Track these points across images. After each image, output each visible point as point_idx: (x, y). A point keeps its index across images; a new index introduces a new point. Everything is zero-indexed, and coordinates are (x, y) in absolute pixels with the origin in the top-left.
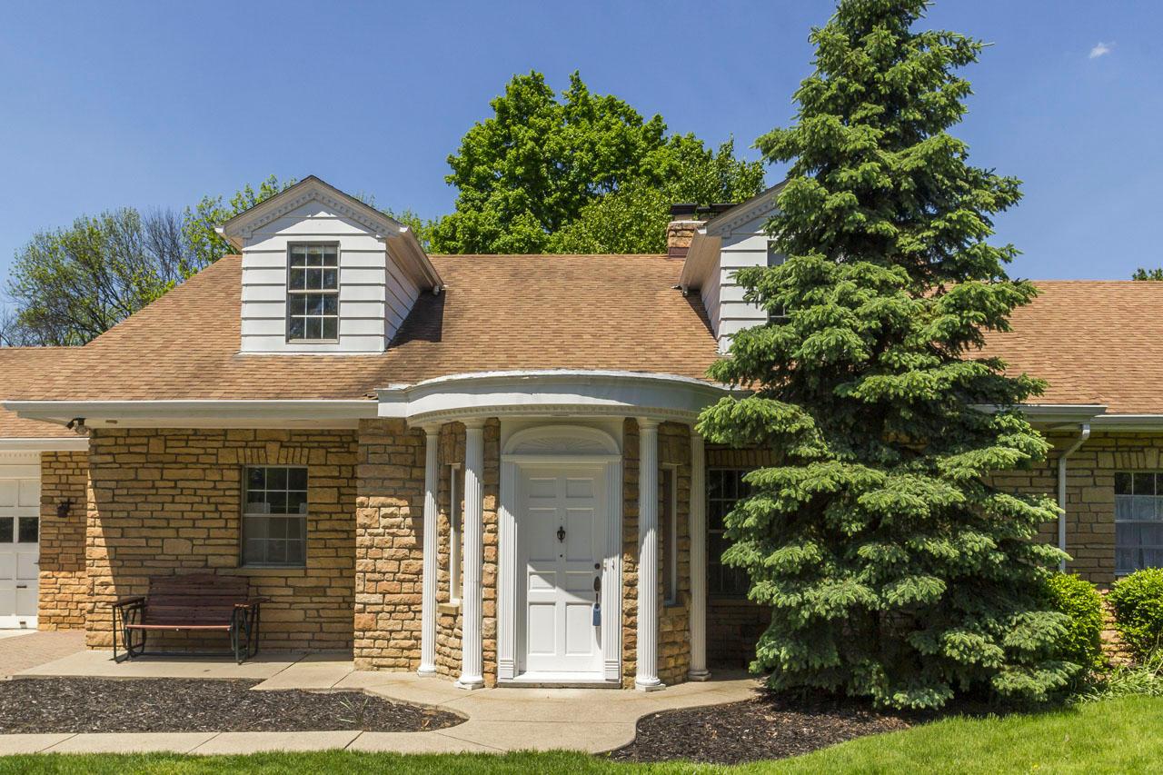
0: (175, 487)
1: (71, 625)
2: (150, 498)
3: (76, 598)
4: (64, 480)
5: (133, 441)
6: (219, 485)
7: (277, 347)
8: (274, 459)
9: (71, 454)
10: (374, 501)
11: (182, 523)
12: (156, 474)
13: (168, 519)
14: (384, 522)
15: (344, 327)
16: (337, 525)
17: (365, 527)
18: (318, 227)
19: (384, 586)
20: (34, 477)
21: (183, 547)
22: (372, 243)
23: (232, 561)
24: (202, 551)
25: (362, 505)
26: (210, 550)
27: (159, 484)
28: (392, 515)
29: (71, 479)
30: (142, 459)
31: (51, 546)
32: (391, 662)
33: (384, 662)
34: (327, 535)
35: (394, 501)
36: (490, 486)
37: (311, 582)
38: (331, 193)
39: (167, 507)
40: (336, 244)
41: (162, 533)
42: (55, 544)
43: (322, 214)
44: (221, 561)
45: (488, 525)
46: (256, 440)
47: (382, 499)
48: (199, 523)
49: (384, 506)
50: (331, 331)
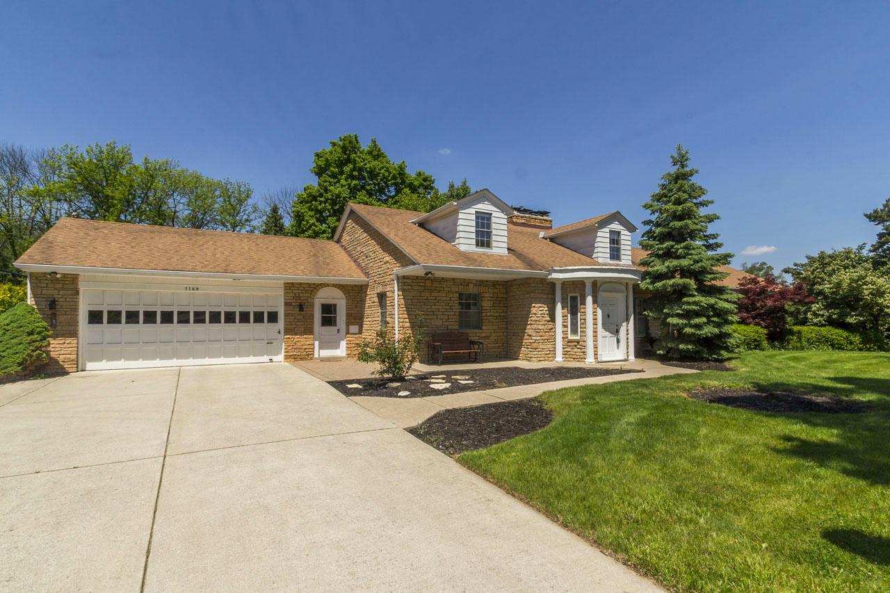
0: (435, 299)
1: (302, 359)
2: (426, 304)
3: (304, 347)
4: (297, 295)
5: (420, 281)
6: (452, 299)
7: (474, 249)
8: (472, 289)
9: (300, 284)
10: (538, 305)
11: (438, 313)
12: (428, 294)
13: (433, 312)
14: (540, 312)
15: (494, 244)
16: (493, 314)
17: (535, 314)
18: (485, 207)
19: (541, 334)
20: (281, 292)
21: (439, 322)
22: (502, 215)
23: (457, 327)
24: (446, 324)
25: (534, 307)
26: (449, 323)
27: (429, 298)
28: (543, 310)
29: (301, 295)
30: (423, 288)
31: (291, 325)
32: (543, 359)
33: (541, 359)
34: (489, 318)
35: (543, 305)
36: (595, 302)
37: (484, 335)
38: (491, 196)
39: (433, 307)
40: (492, 214)
41: (431, 317)
42: (293, 323)
43: (486, 203)
44: (454, 327)
45: (595, 313)
46: (466, 283)
47: (540, 305)
48: (445, 313)
49: (541, 307)
50: (488, 245)
